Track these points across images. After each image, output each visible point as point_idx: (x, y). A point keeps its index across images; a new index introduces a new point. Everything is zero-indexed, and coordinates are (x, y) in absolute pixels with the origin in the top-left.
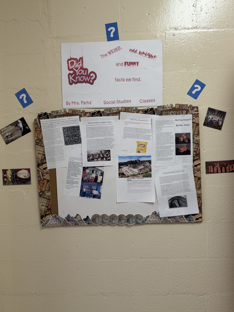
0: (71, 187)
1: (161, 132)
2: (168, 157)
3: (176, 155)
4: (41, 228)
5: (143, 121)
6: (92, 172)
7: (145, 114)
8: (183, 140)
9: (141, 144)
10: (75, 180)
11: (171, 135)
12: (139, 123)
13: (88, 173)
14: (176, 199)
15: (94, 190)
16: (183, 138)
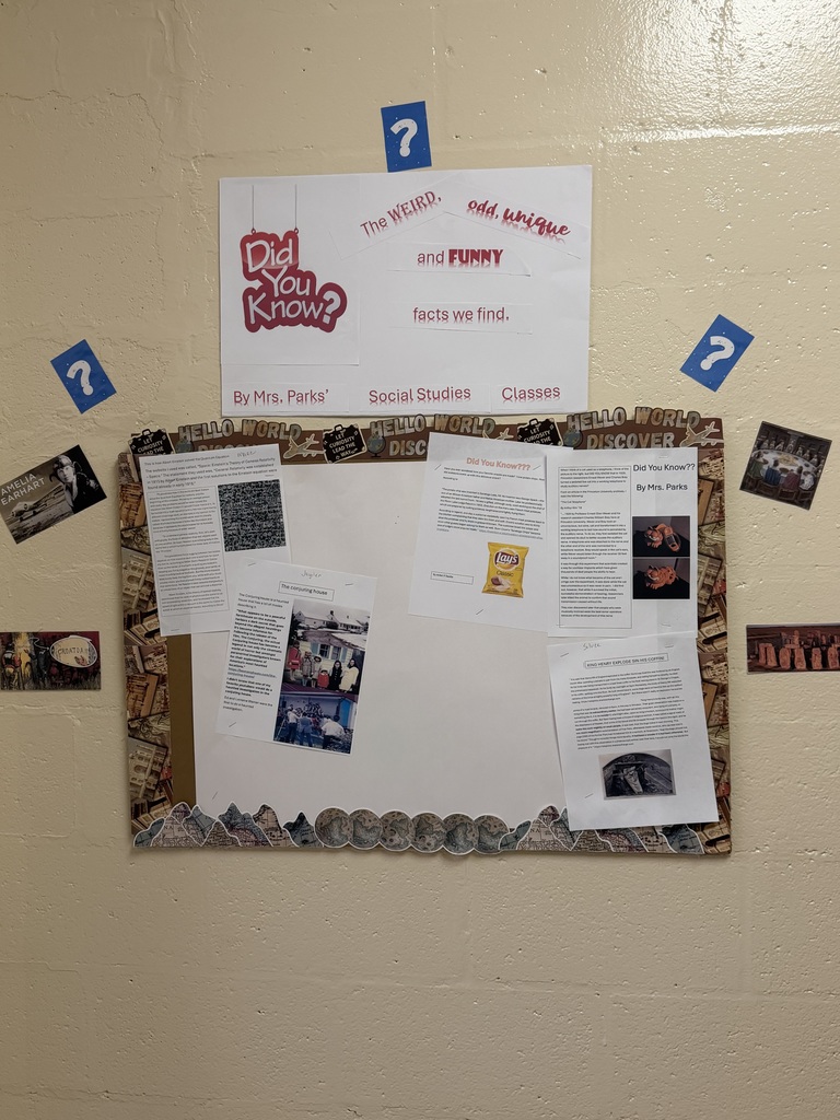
0: (244, 703)
1: (578, 511)
2: (605, 603)
3: (634, 598)
4: (133, 853)
5: (514, 467)
6: (322, 653)
7: (522, 440)
8: (663, 541)
9: (503, 554)
10: (257, 679)
11: (618, 522)
12: (498, 476)
13: (308, 656)
14: (632, 765)
15: (328, 717)
16: (663, 534)
